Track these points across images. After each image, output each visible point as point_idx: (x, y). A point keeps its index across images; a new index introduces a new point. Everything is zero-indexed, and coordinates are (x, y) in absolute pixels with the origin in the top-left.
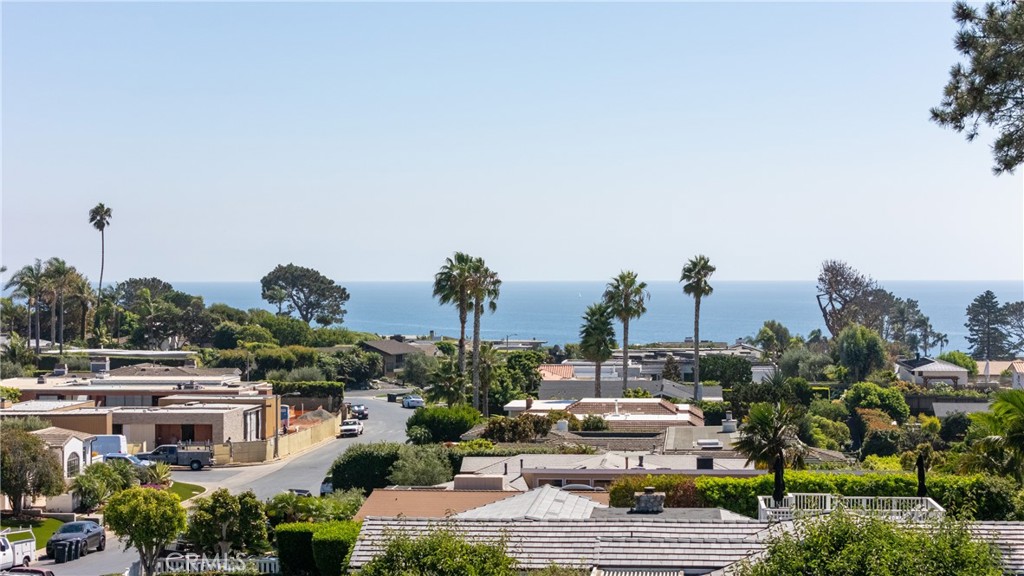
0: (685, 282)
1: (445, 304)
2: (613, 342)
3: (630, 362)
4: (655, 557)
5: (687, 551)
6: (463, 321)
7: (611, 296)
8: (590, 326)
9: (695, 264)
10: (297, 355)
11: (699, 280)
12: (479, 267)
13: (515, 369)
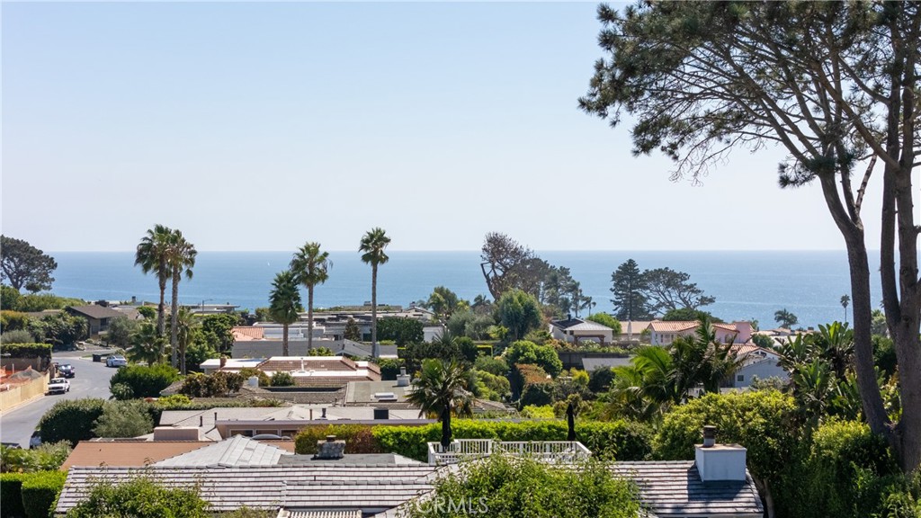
0: (363, 252)
1: (148, 273)
2: (299, 306)
3: (314, 324)
4: (336, 498)
5: (364, 493)
6: (162, 288)
7: (297, 265)
8: (278, 292)
9: (372, 236)
10: (7, 319)
11: (376, 250)
12: (176, 238)
13: (209, 331)
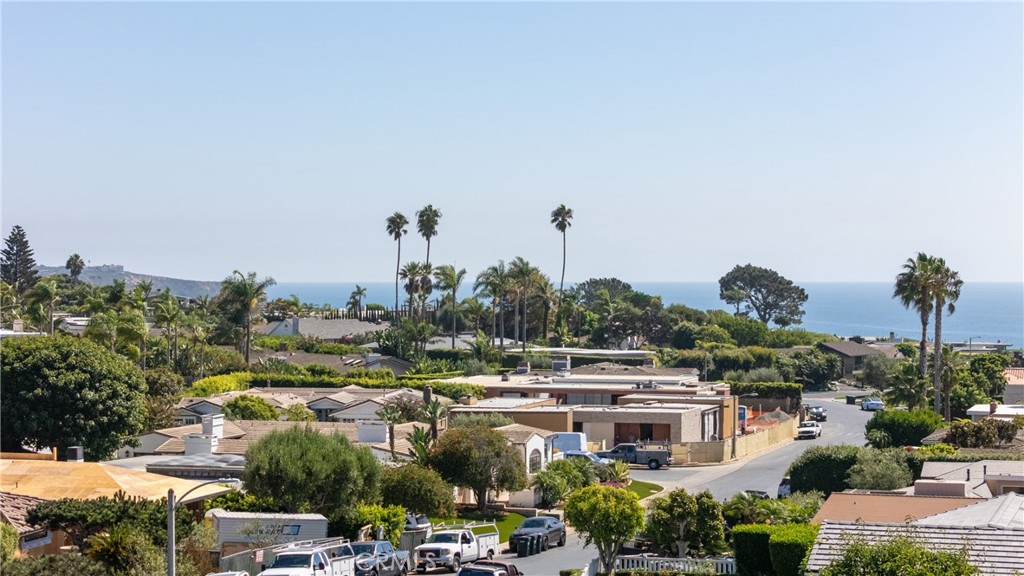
6: (925, 323)
10: (754, 356)
12: (939, 267)
13: (978, 373)
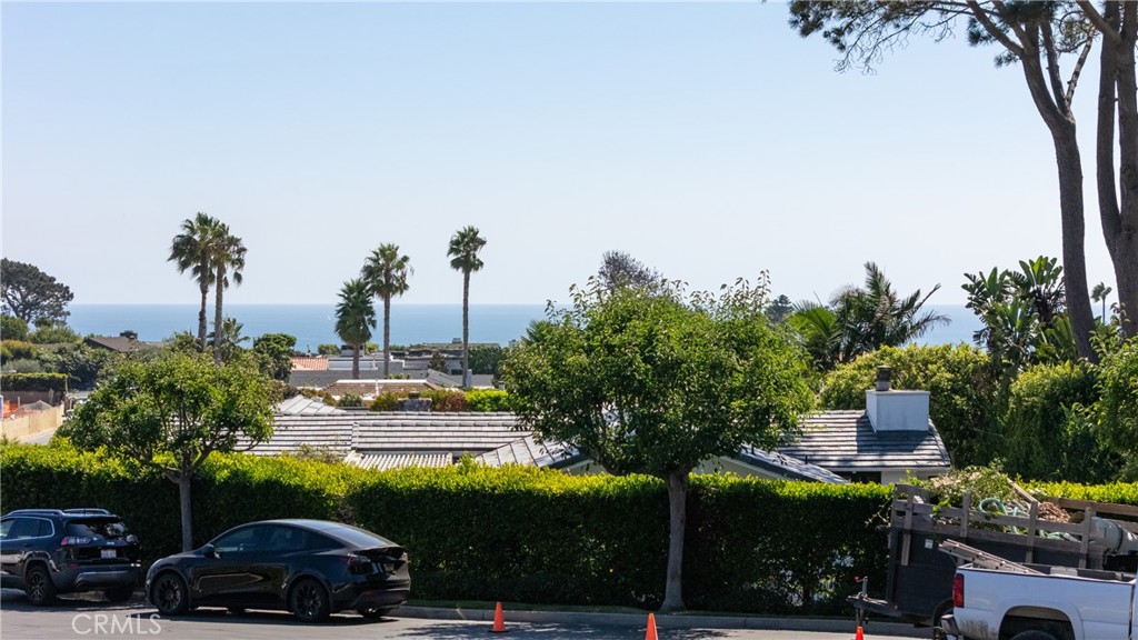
0: (453, 257)
1: (186, 271)
2: (373, 323)
3: (391, 357)
4: (421, 440)
5: (456, 434)
6: (204, 291)
7: (370, 272)
8: (347, 305)
9: (463, 236)
10: (12, 351)
11: (468, 253)
12: (221, 232)
13: (262, 353)
